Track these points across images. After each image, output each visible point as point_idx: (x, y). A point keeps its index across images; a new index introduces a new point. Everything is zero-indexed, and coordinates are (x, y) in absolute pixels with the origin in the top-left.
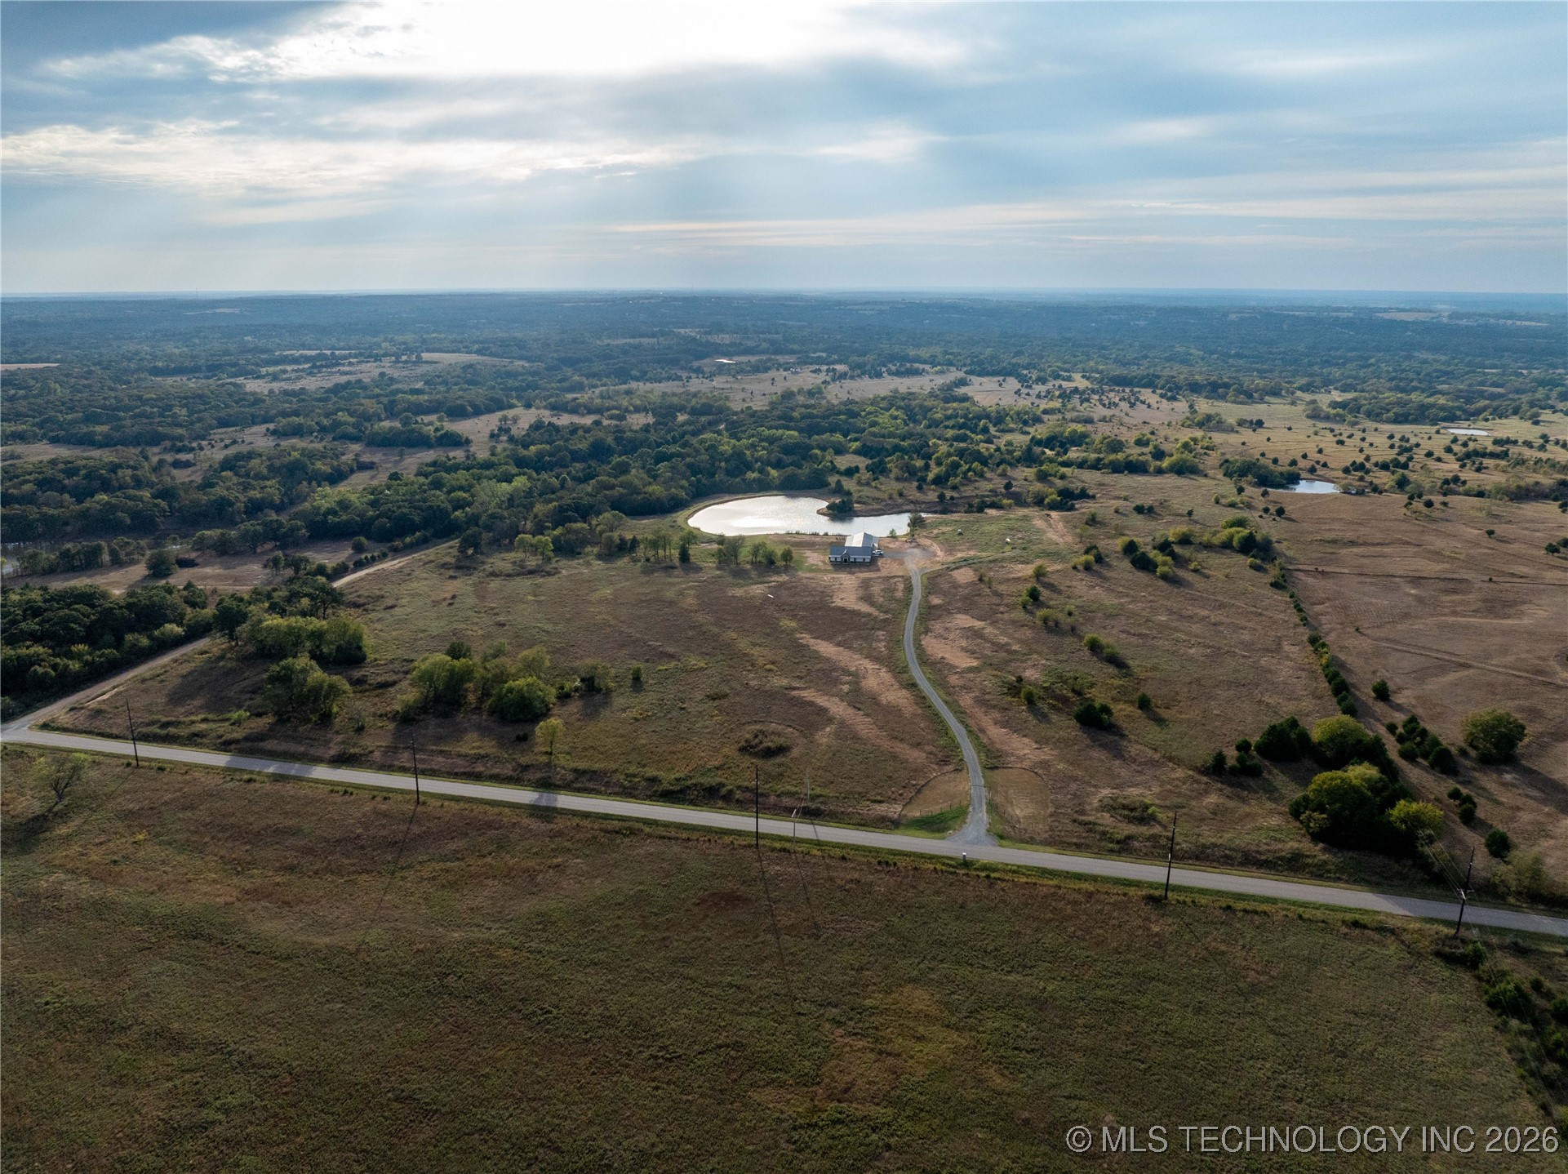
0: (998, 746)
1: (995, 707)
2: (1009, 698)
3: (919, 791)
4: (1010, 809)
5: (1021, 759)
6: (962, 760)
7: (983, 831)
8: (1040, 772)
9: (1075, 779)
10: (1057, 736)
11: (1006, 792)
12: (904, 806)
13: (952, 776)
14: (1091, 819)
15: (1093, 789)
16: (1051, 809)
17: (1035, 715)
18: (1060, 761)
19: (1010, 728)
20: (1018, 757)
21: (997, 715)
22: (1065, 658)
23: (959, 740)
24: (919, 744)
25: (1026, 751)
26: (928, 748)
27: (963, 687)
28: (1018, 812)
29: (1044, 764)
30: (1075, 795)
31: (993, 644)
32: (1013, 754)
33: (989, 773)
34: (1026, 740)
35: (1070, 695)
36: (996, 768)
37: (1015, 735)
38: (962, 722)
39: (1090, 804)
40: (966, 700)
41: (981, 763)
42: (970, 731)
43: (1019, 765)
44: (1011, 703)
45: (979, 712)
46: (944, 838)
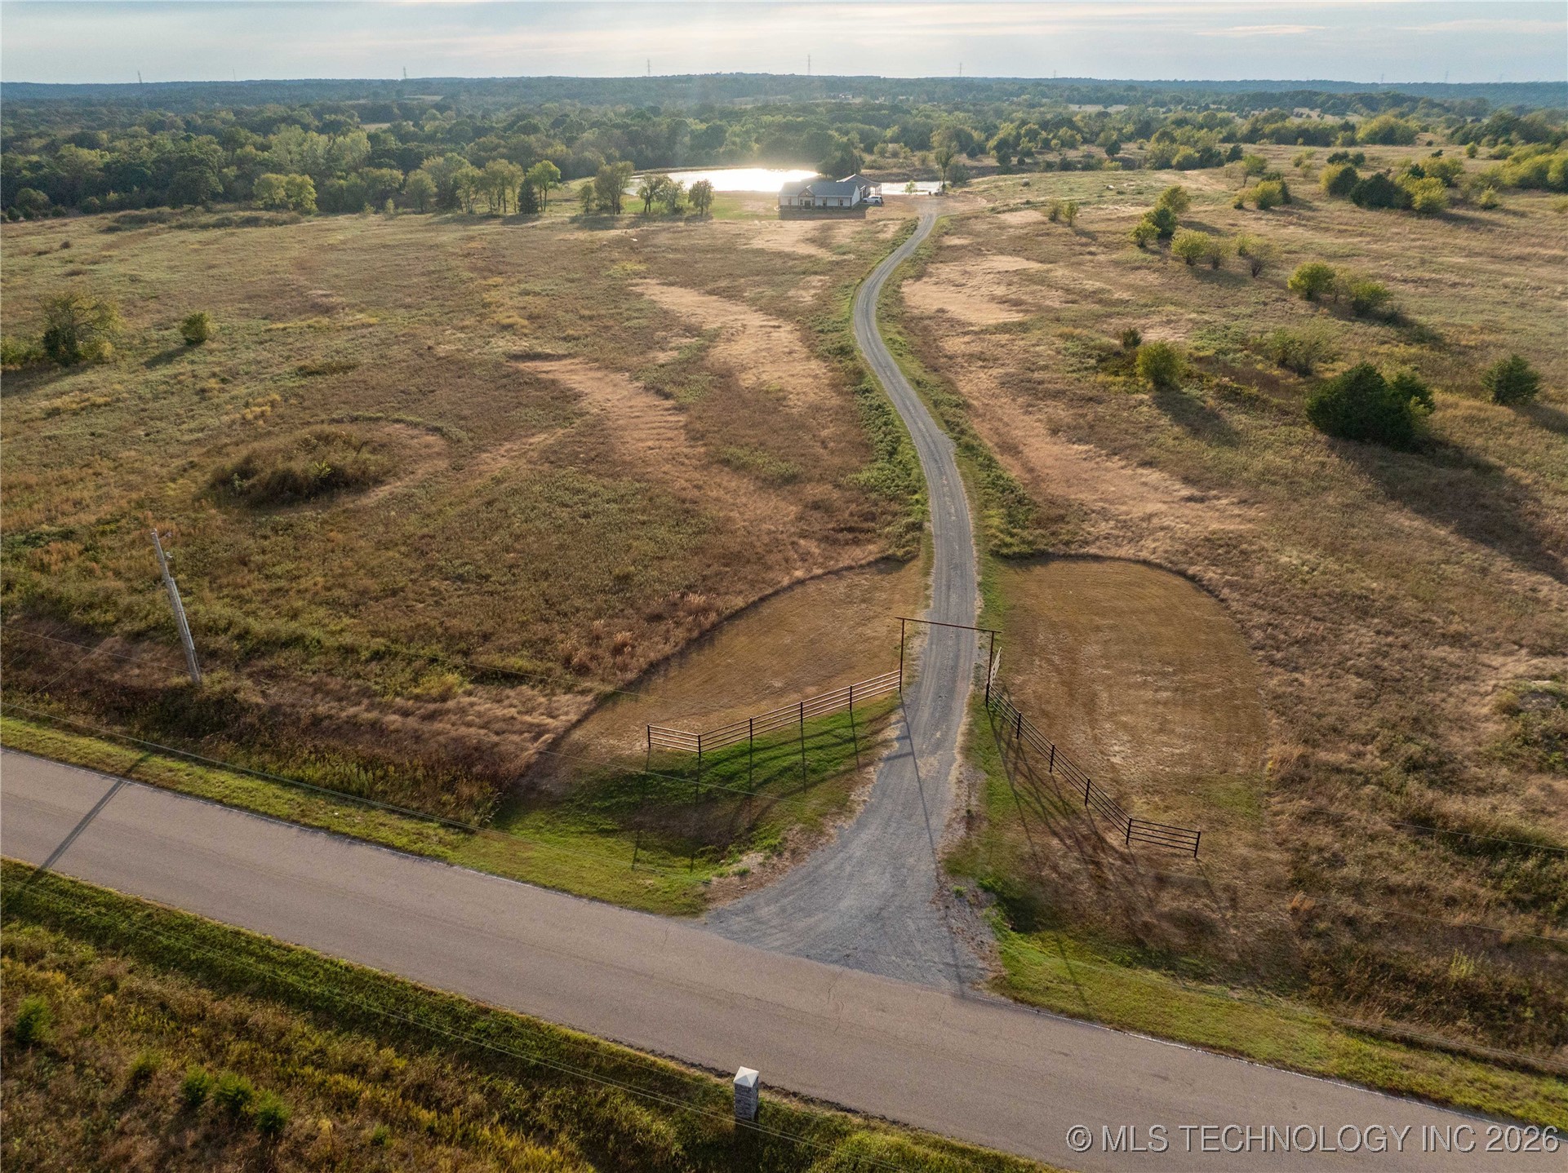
0: (1056, 490)
1: (1056, 395)
2: (1101, 377)
3: (703, 638)
4: (1079, 738)
5: (1135, 531)
6: (918, 527)
7: (924, 868)
8: (1211, 574)
9: (1363, 608)
10: (1258, 465)
11: (1070, 654)
12: (604, 701)
13: (864, 581)
14: (1508, 814)
15: (1454, 655)
16: (1280, 750)
17: (1178, 418)
18: (1283, 539)
19: (1101, 443)
20: (1125, 525)
21: (1061, 412)
22: (1249, 311)
23: (927, 468)
24: (790, 479)
25: (1151, 508)
26: (814, 491)
27: (971, 357)
28: (1119, 752)
29: (1221, 548)
30: (1374, 673)
31: (1068, 291)
32: (1104, 515)
33: (1011, 576)
34: (1153, 476)
35: (1276, 372)
36: (1041, 557)
37: (1116, 462)
38: (950, 426)
39: (1462, 723)
40: (975, 383)
41: (983, 538)
42: (969, 448)
43: (1127, 551)
44: (1105, 386)
45: (1009, 409)
46: (691, 907)
